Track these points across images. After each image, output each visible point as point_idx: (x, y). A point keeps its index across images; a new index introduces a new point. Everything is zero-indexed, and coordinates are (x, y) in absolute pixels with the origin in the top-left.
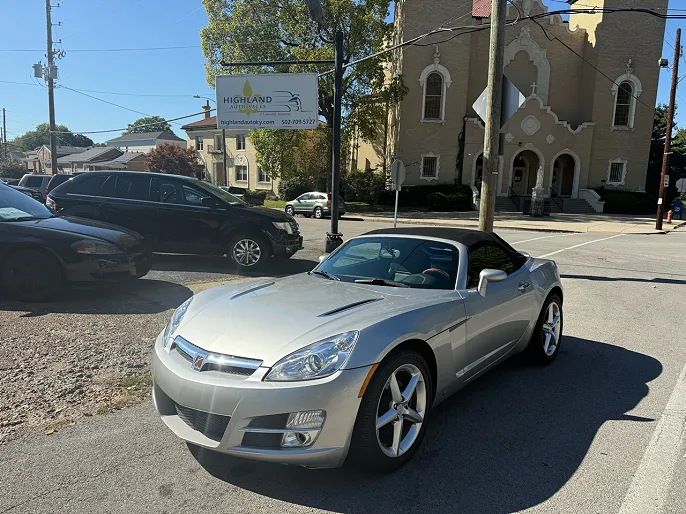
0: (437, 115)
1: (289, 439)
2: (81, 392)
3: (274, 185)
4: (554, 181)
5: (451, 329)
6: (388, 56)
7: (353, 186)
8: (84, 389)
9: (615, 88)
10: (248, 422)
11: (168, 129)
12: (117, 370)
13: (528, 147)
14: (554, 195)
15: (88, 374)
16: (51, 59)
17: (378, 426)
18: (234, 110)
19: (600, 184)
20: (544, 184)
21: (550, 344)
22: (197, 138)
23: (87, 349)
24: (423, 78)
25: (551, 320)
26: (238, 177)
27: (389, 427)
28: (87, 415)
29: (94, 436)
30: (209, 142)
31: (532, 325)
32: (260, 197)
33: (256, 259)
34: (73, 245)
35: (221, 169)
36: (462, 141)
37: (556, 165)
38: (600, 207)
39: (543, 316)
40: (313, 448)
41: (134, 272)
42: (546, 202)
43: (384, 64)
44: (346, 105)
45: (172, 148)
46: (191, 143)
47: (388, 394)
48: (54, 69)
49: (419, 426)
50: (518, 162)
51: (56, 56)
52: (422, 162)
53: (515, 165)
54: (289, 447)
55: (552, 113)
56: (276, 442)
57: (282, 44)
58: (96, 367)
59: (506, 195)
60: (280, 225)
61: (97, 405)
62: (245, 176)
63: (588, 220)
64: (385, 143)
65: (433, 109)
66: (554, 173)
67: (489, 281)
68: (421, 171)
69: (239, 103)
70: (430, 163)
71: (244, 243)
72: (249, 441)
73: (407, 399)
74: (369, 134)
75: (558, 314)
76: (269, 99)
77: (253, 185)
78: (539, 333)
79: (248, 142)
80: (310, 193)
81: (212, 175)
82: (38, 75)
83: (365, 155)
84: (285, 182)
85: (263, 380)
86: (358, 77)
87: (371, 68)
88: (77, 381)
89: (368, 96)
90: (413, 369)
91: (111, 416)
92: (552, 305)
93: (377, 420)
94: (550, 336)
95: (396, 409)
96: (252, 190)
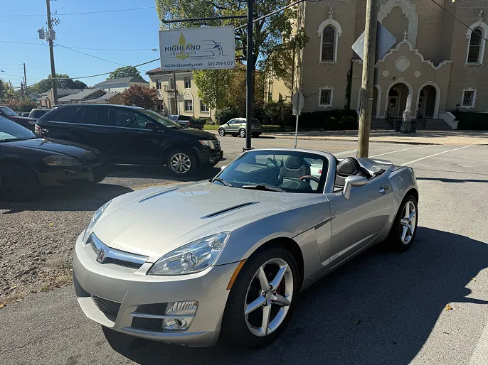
0: (331, 58)
1: (168, 324)
2: (34, 273)
3: (212, 114)
4: (420, 106)
5: (316, 227)
6: (295, 15)
7: (269, 113)
8: (38, 270)
9: (469, 33)
10: (135, 308)
11: (138, 75)
12: (66, 255)
13: (400, 80)
14: (419, 117)
15: (43, 258)
16: (50, 26)
17: (247, 312)
18: (172, 56)
19: (454, 108)
20: (412, 109)
21: (407, 235)
22: (156, 81)
23: (47, 238)
24: (321, 30)
25: (407, 215)
26: (186, 108)
27: (259, 312)
28: (33, 292)
29: (33, 310)
30: (165, 84)
31: (391, 220)
32: (202, 123)
33: (187, 168)
34: (44, 159)
35: (174, 102)
36: (350, 77)
37: (422, 94)
38: (455, 125)
39: (401, 213)
40: (188, 331)
41: (91, 179)
42: (413, 122)
43: (292, 20)
44: (263, 52)
45: (140, 88)
46: (153, 85)
47: (257, 284)
48: (53, 33)
49: (287, 308)
50: (392, 92)
51: (54, 23)
52: (320, 94)
53: (390, 95)
54: (169, 330)
55: (419, 54)
56: (158, 326)
57: (215, 8)
58: (51, 253)
59: (383, 117)
60: (205, 142)
61: (43, 284)
62: (191, 107)
63: (444, 135)
64: (293, 80)
65: (328, 54)
66: (420, 100)
67: (353, 186)
68: (320, 100)
69: (177, 51)
70: (326, 94)
71: (178, 156)
72: (137, 323)
73: (275, 287)
74: (281, 73)
75: (414, 210)
76: (198, 47)
77: (197, 114)
78: (397, 226)
79: (192, 82)
80: (237, 119)
81: (167, 106)
82: (42, 37)
83: (278, 90)
84: (220, 111)
85: (147, 274)
86: (272, 31)
87: (281, 24)
88: (33, 264)
89: (280, 45)
90: (281, 262)
91: (51, 293)
92: (408, 204)
93: (246, 307)
94: (407, 228)
95: (264, 296)
96: (196, 117)
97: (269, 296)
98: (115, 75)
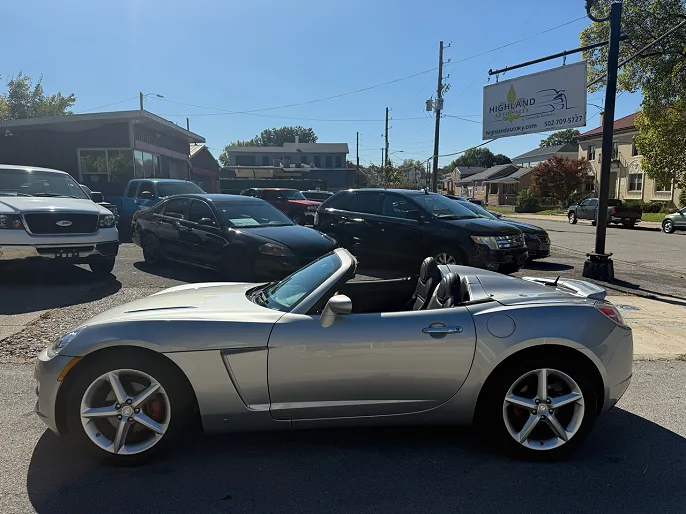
3: (676, 195)
16: (439, 94)
18: (498, 118)
22: (590, 148)
26: (631, 187)
46: (583, 154)
48: (441, 102)
49: (158, 438)
51: (444, 89)
60: (481, 239)
62: (639, 185)
69: (504, 111)
75: (577, 391)
76: (532, 101)
77: (648, 195)
82: (429, 109)
90: (149, 378)
92: (544, 373)
93: (84, 408)
94: (538, 419)
95: (117, 408)
96: (646, 201)
97: (127, 411)
98: (547, 143)
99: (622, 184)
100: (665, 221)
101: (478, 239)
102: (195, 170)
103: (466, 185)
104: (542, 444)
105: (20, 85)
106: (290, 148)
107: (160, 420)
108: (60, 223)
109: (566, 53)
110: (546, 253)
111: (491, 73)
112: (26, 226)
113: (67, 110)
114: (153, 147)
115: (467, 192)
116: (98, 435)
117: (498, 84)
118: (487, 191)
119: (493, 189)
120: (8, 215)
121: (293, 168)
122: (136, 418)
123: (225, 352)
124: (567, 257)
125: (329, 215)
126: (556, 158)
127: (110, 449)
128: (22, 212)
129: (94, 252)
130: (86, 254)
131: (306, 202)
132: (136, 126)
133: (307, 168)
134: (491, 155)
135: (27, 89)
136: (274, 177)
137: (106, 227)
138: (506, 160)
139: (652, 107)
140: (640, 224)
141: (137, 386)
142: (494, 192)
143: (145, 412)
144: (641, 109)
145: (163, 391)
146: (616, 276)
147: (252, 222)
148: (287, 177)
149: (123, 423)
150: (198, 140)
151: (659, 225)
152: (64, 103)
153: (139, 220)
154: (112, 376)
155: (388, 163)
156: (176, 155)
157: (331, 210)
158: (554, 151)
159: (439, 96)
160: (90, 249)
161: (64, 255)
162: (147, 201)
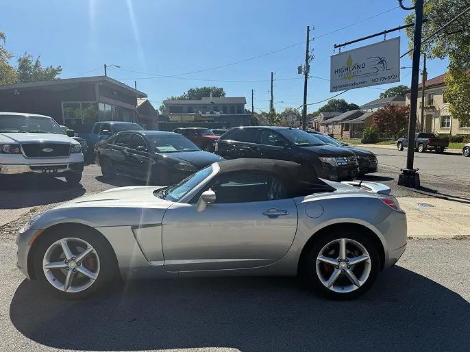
17: (45, 266)
18: (341, 78)
25: (342, 256)
26: (443, 125)
46: (408, 102)
49: (93, 282)
51: (310, 59)
60: (326, 160)
69: (344, 72)
76: (364, 65)
77: (455, 131)
82: (300, 72)
92: (343, 241)
93: (45, 262)
94: (339, 272)
95: (66, 263)
96: (453, 134)
97: (72, 265)
98: (385, 95)
99: (436, 122)
100: (465, 148)
101: (323, 159)
102: (141, 116)
103: (327, 125)
104: (343, 289)
105: (25, 61)
106: (206, 101)
107: (94, 271)
108: (45, 150)
109: (386, 32)
110: (374, 170)
111: (336, 46)
112: (23, 152)
113: (57, 77)
114: (112, 101)
115: (328, 130)
116: (54, 280)
117: (340, 54)
118: (342, 129)
119: (346, 127)
120: (11, 145)
121: (208, 114)
122: (78, 269)
123: (134, 227)
124: (391, 172)
125: (227, 144)
126: (389, 105)
127: (62, 289)
128: (21, 143)
129: (68, 169)
130: (62, 171)
131: (214, 137)
132: (99, 86)
133: (218, 114)
134: (346, 104)
135: (30, 64)
136: (195, 120)
137: (75, 152)
138: (355, 107)
139: (456, 69)
140: (448, 150)
141: (79, 248)
142: (347, 129)
143: (84, 265)
144: (448, 70)
145: (95, 252)
146: (421, 184)
147: (172, 148)
148: (205, 121)
149: (70, 273)
150: (143, 96)
151: (460, 151)
152: (54, 72)
153: (99, 148)
154: (62, 242)
155: (273, 110)
156: (128, 106)
157: (229, 141)
158: (389, 100)
159: (307, 63)
160: (65, 167)
161: (48, 171)
162: (106, 136)
